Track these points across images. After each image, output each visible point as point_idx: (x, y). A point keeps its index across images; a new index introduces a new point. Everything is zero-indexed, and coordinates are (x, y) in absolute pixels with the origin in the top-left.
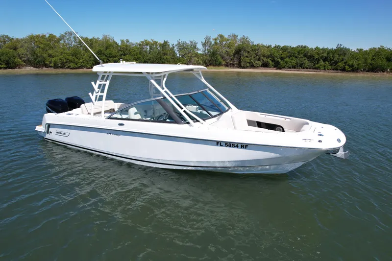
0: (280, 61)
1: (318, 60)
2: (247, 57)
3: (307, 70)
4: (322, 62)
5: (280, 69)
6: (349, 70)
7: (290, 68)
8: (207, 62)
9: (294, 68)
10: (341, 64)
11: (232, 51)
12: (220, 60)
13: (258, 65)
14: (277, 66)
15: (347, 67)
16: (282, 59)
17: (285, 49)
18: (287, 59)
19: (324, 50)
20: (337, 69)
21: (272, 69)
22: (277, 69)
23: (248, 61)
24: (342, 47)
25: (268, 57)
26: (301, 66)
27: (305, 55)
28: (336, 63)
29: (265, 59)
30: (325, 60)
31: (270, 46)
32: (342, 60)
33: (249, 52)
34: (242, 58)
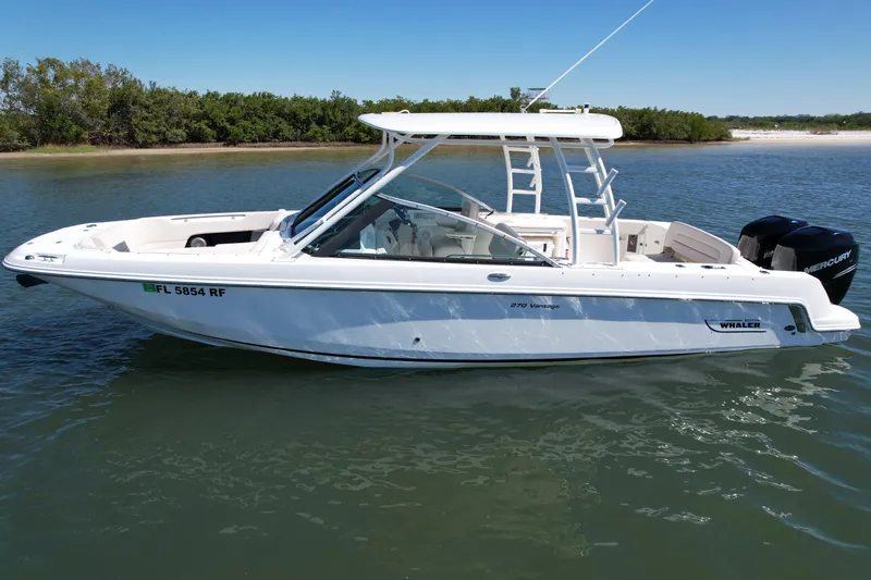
0: (228, 126)
1: (307, 123)
2: (146, 118)
3: (289, 143)
4: (314, 126)
5: (233, 143)
6: (367, 139)
7: (254, 141)
8: (36, 132)
9: (264, 141)
10: (350, 130)
11: (101, 104)
12: (75, 128)
13: (180, 139)
14: (224, 137)
15: (362, 135)
16: (232, 121)
17: (231, 100)
18: (243, 122)
19: (313, 101)
20: (346, 140)
21: (216, 146)
22: (227, 145)
23: (155, 129)
24: (341, 96)
25: (198, 118)
26: (276, 136)
27: (279, 114)
28: (341, 127)
29: (194, 125)
30: (320, 122)
31: (195, 93)
32: (350, 123)
33: (147, 107)
34: (134, 121)
